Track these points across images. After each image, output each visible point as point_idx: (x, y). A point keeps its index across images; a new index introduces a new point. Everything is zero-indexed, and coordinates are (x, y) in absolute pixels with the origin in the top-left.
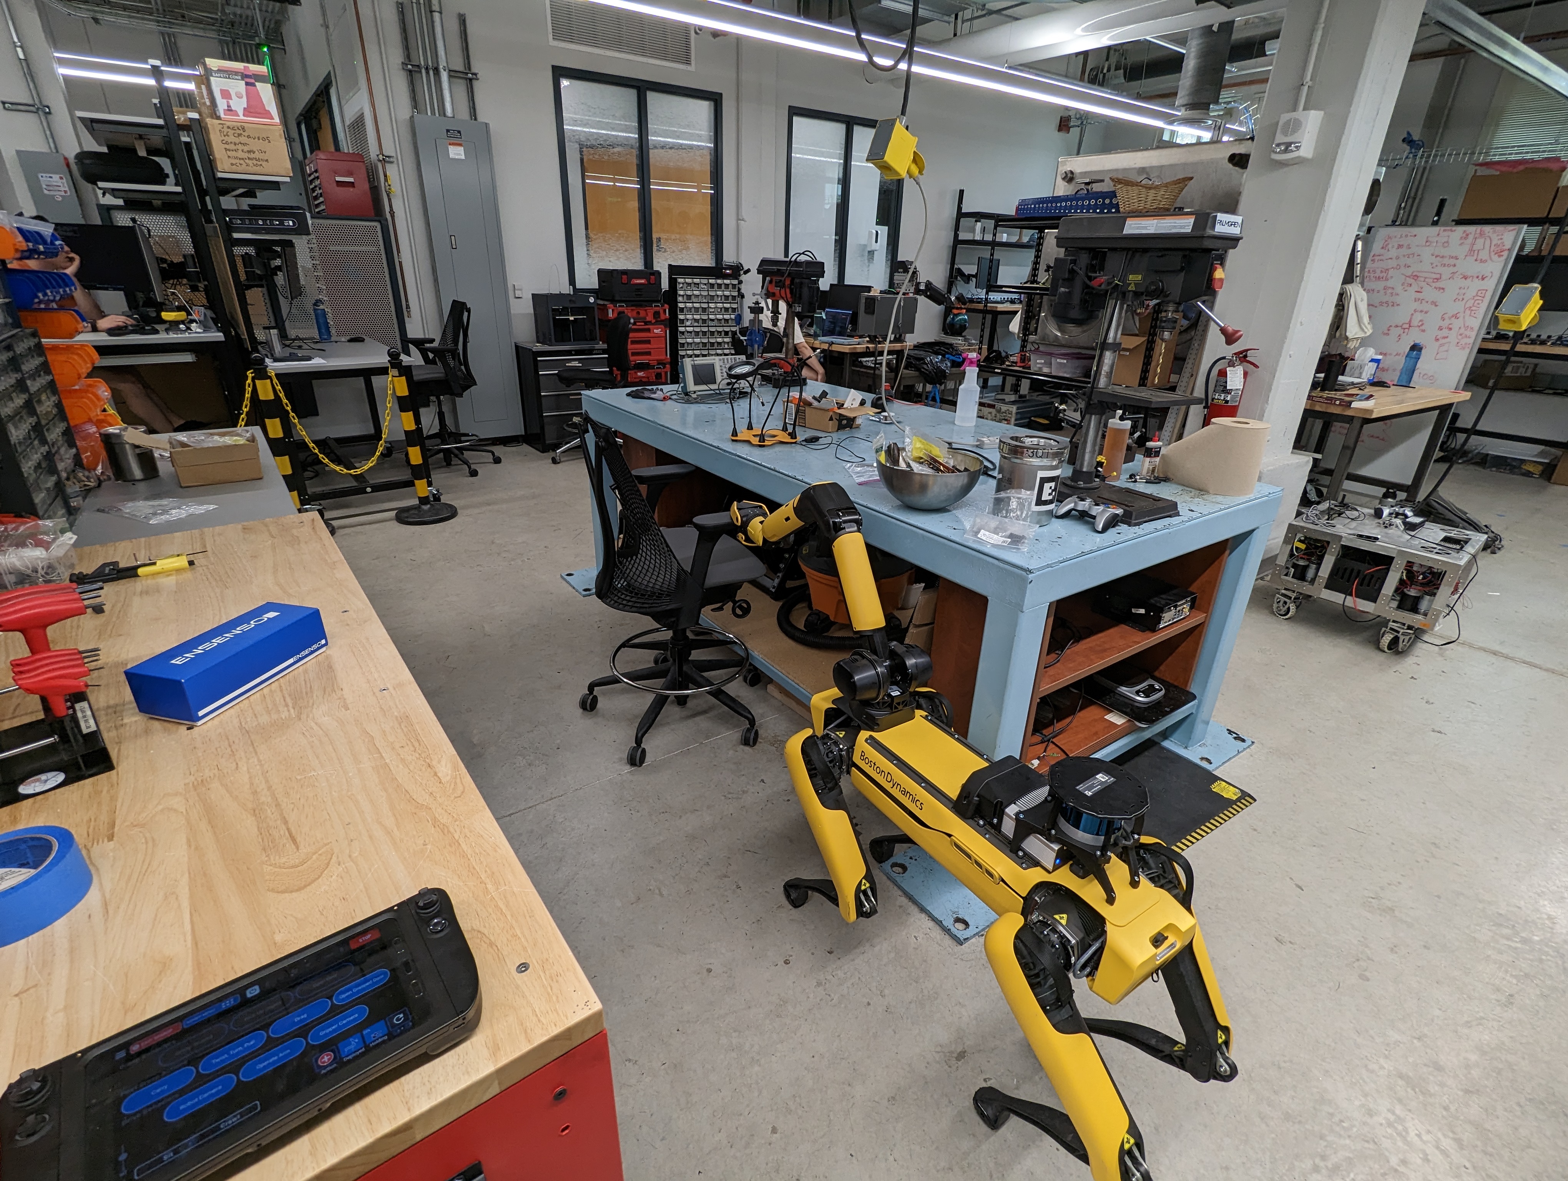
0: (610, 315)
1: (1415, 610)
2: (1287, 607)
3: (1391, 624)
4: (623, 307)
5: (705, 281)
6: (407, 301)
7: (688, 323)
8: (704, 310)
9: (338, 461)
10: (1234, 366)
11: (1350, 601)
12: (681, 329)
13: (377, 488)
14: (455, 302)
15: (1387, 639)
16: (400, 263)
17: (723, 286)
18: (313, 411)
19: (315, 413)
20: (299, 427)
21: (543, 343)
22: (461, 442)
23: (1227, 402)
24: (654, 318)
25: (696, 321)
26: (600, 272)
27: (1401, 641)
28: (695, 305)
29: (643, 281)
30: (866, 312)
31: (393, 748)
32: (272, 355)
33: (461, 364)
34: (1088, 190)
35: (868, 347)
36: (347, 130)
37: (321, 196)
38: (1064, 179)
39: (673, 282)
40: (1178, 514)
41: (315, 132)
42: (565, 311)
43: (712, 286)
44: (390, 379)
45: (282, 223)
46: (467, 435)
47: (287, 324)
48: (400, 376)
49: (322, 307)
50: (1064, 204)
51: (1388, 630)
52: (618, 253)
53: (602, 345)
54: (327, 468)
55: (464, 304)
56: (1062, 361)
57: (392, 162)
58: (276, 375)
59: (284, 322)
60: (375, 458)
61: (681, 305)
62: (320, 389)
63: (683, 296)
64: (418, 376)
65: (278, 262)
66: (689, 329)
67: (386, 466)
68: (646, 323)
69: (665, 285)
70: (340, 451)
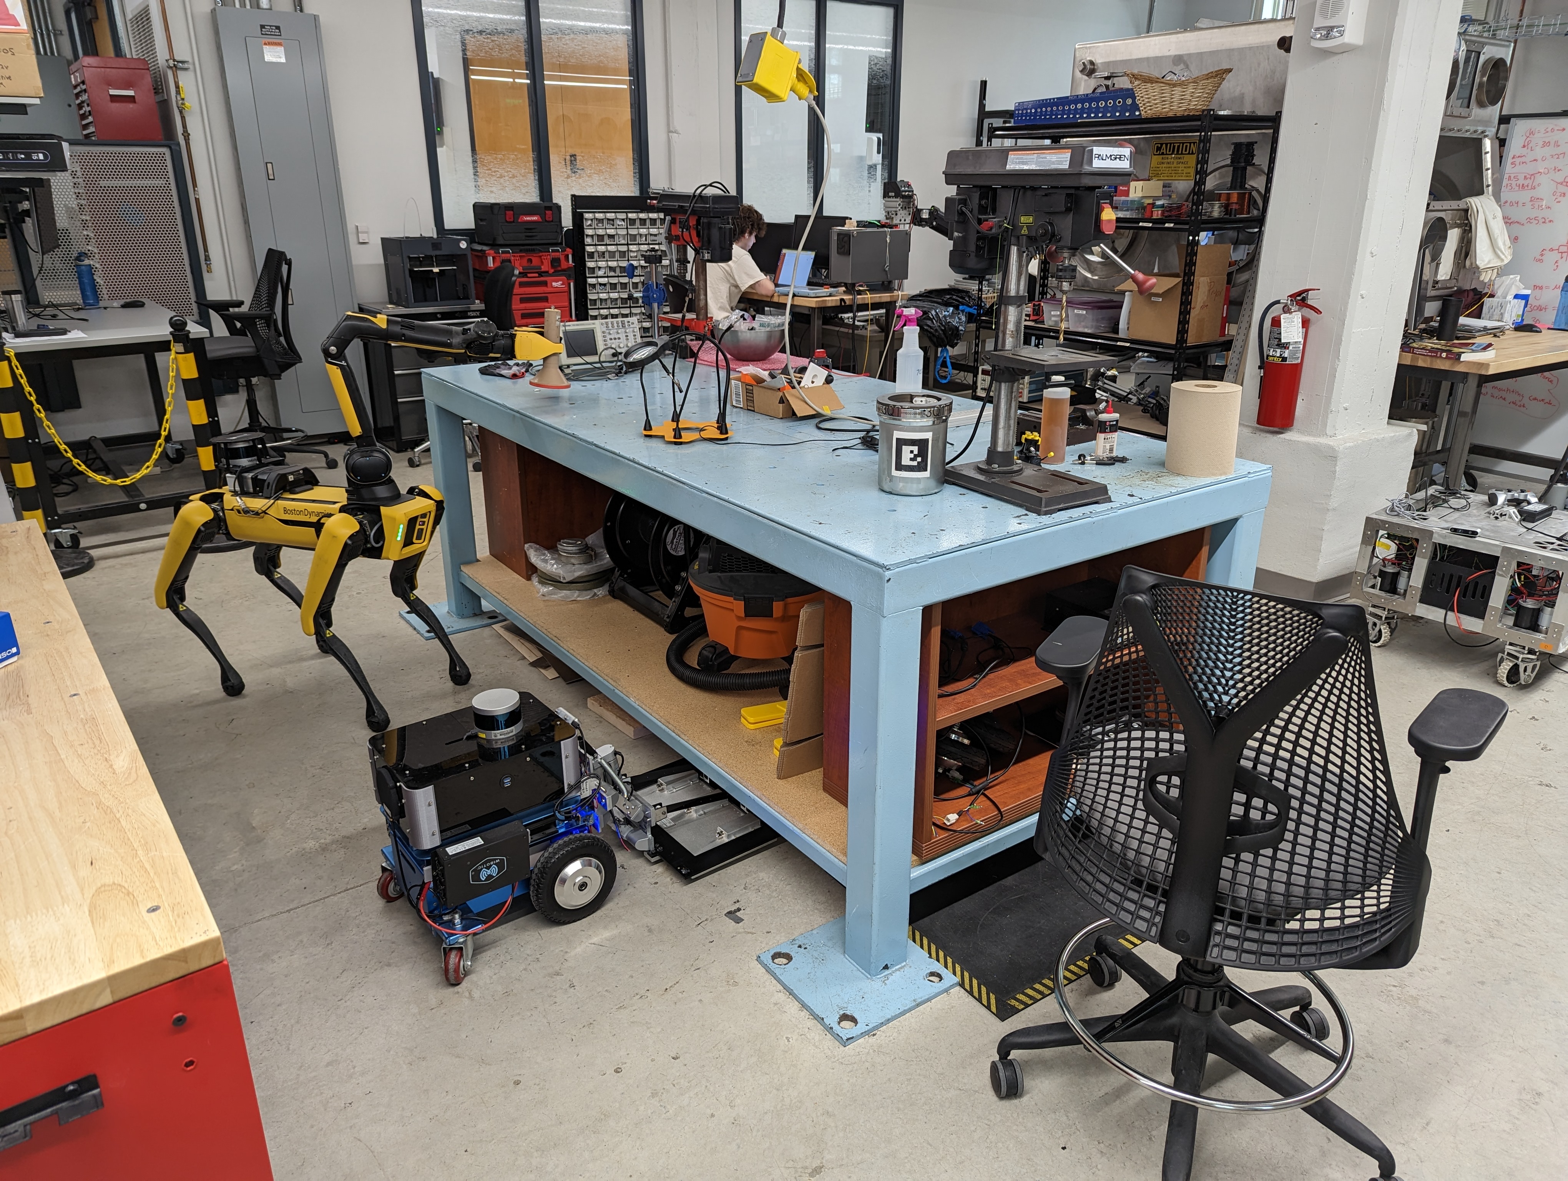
0: (491, 263)
1: (1535, 627)
2: (1377, 629)
3: (1508, 648)
4: (506, 253)
5: (623, 216)
6: (206, 250)
7: (601, 273)
8: (623, 254)
9: (105, 470)
10: (1291, 313)
11: (1452, 619)
12: (591, 281)
13: (154, 504)
14: (270, 251)
15: (1505, 667)
16: (197, 201)
17: (648, 222)
18: (72, 401)
19: (76, 404)
20: (46, 423)
21: (397, 304)
22: (284, 440)
23: (1284, 359)
24: (553, 266)
25: (612, 269)
26: (476, 206)
27: (1521, 670)
28: (610, 248)
29: (535, 218)
30: (838, 253)
31: (72, 746)
32: (14, 328)
33: (280, 335)
34: (1107, 87)
35: (842, 300)
36: (129, 25)
37: (90, 114)
38: (1081, 71)
39: (578, 219)
40: (1109, 500)
41: (90, 24)
42: (429, 260)
43: (632, 222)
44: (173, 356)
45: (28, 156)
46: (290, 430)
47: (38, 283)
48: (187, 351)
49: (86, 262)
50: (1073, 107)
51: (1505, 656)
52: (502, 180)
53: (478, 305)
54: (89, 480)
55: (282, 254)
56: (1080, 312)
57: (186, 69)
58: (17, 355)
59: (34, 280)
60: (150, 463)
61: (589, 249)
62: (82, 371)
63: (592, 236)
64: (213, 351)
65: (26, 205)
66: (601, 280)
67: (175, 474)
68: (541, 274)
69: (567, 221)
70: (107, 456)
